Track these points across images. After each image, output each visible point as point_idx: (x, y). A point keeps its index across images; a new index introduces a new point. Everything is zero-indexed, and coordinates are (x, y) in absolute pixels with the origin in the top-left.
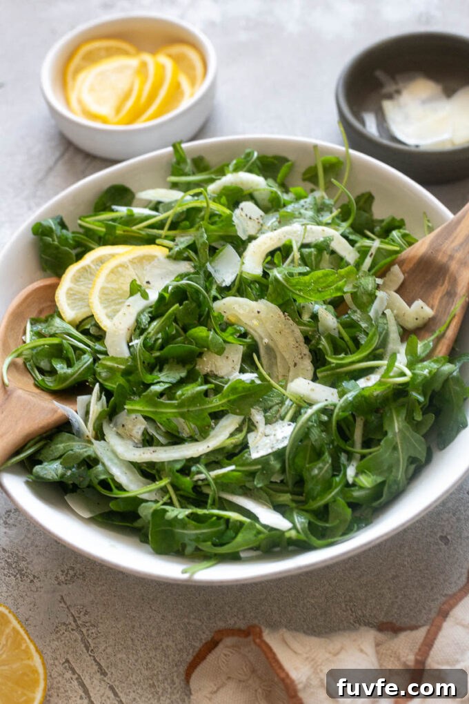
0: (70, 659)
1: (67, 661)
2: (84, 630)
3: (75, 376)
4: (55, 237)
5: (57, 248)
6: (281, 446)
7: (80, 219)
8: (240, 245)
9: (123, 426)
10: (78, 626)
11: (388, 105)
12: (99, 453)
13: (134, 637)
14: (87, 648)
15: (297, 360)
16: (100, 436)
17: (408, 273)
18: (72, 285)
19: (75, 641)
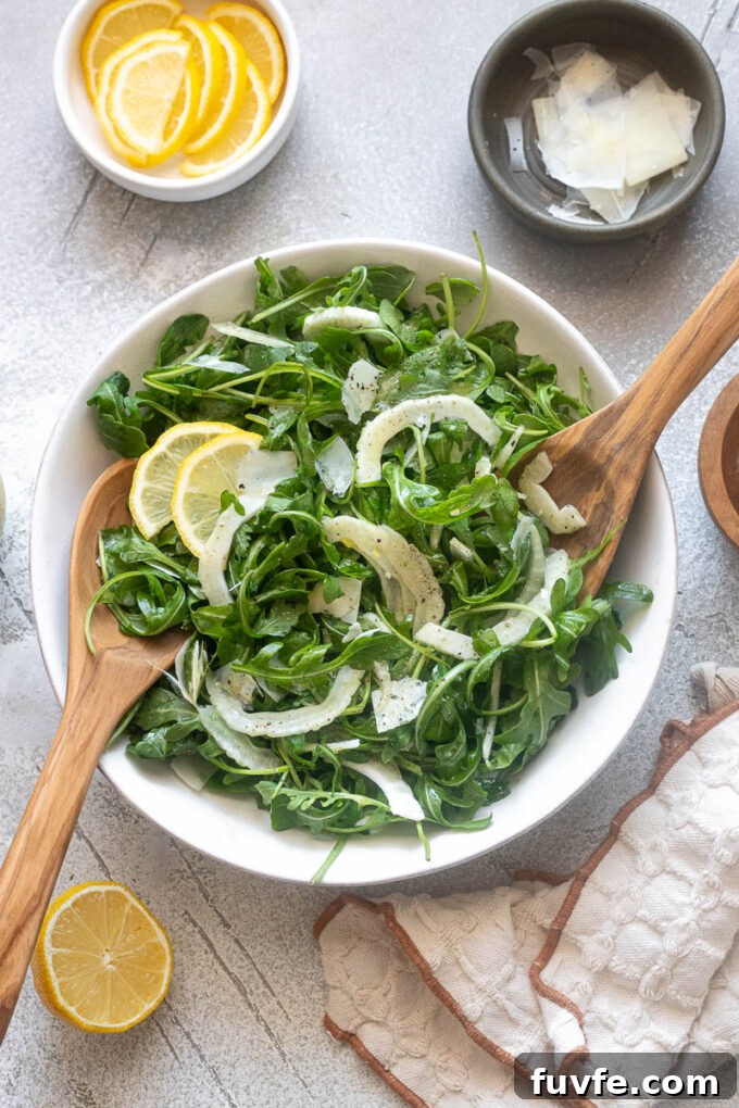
0: (190, 910)
1: (186, 913)
2: (201, 877)
3: (168, 622)
4: (118, 414)
5: (122, 429)
6: (409, 718)
7: (144, 377)
8: (352, 435)
9: (229, 682)
10: (193, 873)
11: (540, 106)
12: (206, 726)
13: (255, 884)
14: (206, 897)
15: (425, 594)
16: (203, 700)
17: (557, 462)
18: (148, 484)
19: (193, 890)
